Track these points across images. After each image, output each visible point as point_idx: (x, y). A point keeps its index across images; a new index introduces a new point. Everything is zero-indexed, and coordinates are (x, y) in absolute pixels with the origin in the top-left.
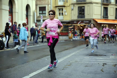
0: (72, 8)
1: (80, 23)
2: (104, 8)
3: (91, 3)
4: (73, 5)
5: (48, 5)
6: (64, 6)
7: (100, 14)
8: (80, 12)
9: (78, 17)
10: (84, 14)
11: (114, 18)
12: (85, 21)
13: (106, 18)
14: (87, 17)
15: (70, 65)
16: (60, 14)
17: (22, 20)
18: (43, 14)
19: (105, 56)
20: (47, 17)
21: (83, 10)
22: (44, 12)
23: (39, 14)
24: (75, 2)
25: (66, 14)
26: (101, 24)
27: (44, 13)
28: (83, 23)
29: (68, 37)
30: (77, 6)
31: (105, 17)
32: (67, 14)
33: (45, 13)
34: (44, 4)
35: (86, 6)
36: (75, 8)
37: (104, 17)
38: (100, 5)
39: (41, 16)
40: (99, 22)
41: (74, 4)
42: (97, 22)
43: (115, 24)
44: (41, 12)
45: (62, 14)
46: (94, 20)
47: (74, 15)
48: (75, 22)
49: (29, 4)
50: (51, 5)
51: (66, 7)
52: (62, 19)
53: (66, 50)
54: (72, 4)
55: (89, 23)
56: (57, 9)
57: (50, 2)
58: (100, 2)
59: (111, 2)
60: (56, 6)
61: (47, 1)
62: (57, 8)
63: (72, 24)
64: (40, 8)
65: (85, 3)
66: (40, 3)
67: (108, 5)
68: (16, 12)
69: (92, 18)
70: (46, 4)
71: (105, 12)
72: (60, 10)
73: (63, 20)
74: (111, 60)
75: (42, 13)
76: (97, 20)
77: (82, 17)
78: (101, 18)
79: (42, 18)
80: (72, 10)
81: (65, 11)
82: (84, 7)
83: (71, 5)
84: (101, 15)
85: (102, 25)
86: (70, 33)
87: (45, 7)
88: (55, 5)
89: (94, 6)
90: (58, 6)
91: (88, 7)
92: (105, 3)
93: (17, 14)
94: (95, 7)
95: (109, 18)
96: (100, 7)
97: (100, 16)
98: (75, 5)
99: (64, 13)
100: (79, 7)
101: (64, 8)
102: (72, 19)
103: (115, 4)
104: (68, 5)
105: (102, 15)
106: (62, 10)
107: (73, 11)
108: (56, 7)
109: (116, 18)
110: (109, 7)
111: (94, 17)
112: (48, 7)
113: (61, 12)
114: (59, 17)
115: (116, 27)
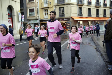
0: (54, 9)
1: (61, 21)
2: (79, 8)
3: (69, 4)
4: (55, 7)
5: (36, 7)
6: (48, 8)
9: (60, 16)
11: (87, 16)
12: (65, 19)
13: (81, 16)
14: (66, 15)
16: (45, 14)
21: (63, 11)
22: (33, 13)
23: (30, 14)
24: (57, 4)
26: (77, 20)
28: (64, 20)
30: (58, 7)
31: (80, 15)
34: (33, 7)
36: (56, 9)
37: (79, 15)
38: (76, 6)
40: (76, 19)
41: (55, 6)
43: (87, 21)
44: (31, 13)
45: (47, 14)
46: (71, 18)
49: (11, 5)
50: (38, 7)
51: (50, 8)
52: (47, 18)
54: (54, 6)
55: (68, 20)
56: (43, 10)
57: (37, 5)
58: (76, 4)
59: (84, 4)
61: (35, 4)
62: (43, 9)
64: (29, 9)
65: (64, 5)
66: (30, 6)
67: (82, 6)
69: (70, 16)
71: (80, 12)
72: (45, 11)
75: (32, 14)
76: (74, 18)
77: (62, 16)
82: (63, 7)
83: (53, 7)
84: (77, 14)
85: (78, 22)
87: (34, 9)
88: (41, 6)
91: (67, 7)
92: (80, 4)
94: (72, 7)
95: (83, 16)
96: (76, 8)
97: (76, 14)
98: (57, 6)
99: (48, 13)
100: (60, 8)
101: (48, 9)
103: (87, 5)
104: (52, 7)
105: (78, 14)
106: (47, 11)
108: (42, 8)
109: (88, 16)
110: (83, 7)
111: (72, 15)
112: (36, 9)
113: (46, 12)
114: (45, 16)
115: (88, 22)
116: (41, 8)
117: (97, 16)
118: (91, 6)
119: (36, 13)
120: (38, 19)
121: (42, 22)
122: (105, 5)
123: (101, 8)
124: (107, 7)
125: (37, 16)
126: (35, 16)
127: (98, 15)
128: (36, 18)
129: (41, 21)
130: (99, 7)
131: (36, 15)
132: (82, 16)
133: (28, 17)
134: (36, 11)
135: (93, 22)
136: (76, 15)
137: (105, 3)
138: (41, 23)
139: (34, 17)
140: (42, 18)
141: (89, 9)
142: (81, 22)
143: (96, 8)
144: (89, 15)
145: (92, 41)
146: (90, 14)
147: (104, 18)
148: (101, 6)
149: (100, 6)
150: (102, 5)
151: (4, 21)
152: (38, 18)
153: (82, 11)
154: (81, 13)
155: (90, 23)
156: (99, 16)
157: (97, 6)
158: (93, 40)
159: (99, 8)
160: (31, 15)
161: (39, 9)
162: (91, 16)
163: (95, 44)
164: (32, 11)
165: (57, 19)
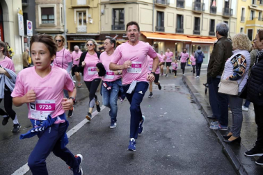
0: (102, 10)
2: (158, 12)
3: (135, 2)
4: (103, 6)
5: (59, 4)
6: (88, 7)
7: (151, 23)
9: (113, 27)
10: (123, 22)
11: (174, 32)
13: (160, 30)
16: (80, 21)
18: (50, 22)
20: (56, 27)
21: (122, 16)
22: (50, 18)
23: (42, 20)
24: (108, 1)
25: (91, 22)
26: (153, 40)
27: (51, 20)
28: (122, 38)
30: (110, 8)
31: (159, 28)
32: (94, 22)
33: (53, 20)
34: (50, 3)
35: (126, 7)
36: (106, 11)
37: (157, 29)
38: (150, 7)
40: (149, 36)
41: (105, 4)
42: (145, 37)
43: (175, 42)
44: (45, 17)
45: (85, 21)
50: (63, 4)
51: (90, 9)
52: (85, 31)
54: (102, 4)
56: (75, 12)
58: (152, 2)
59: (169, 4)
60: (74, 6)
62: (75, 10)
63: (102, 40)
64: (42, 8)
65: (125, 3)
67: (164, 8)
70: (54, 3)
71: (159, 21)
72: (80, 14)
73: (86, 33)
75: (48, 20)
76: (145, 34)
77: (119, 28)
78: (153, 30)
79: (31, 26)
80: (102, 14)
81: (90, 16)
82: (123, 9)
83: (99, 6)
84: (153, 25)
85: (155, 43)
87: (52, 8)
88: (72, 4)
89: (140, 9)
90: (76, 6)
91: (131, 9)
92: (160, 4)
94: (142, 10)
95: (166, 31)
96: (152, 11)
97: (151, 26)
98: (108, 6)
99: (87, 20)
100: (114, 10)
101: (87, 10)
102: (103, 31)
103: (175, 6)
104: (96, 6)
105: (155, 25)
106: (85, 14)
107: (103, 17)
108: (74, 8)
109: (177, 31)
110: (166, 11)
112: (58, 8)
113: (83, 18)
114: (78, 26)
115: (177, 46)
116: (70, 6)
117: (195, 33)
118: (183, 10)
119: (58, 18)
120: (62, 33)
121: (73, 40)
122: (213, 9)
123: (204, 16)
124: (217, 14)
125: (61, 24)
126: (56, 24)
127: (198, 31)
128: (58, 30)
129: (69, 37)
130: (200, 14)
131: (59, 24)
132: (163, 30)
133: (37, 26)
134: (58, 13)
135: (187, 46)
136: (150, 28)
137: (214, 5)
138: (69, 42)
139: (54, 26)
140: (72, 31)
141: (180, 17)
142: (161, 45)
143: (194, 16)
144: (178, 29)
145: (184, 85)
146: (180, 29)
147: (209, 38)
148: (205, 12)
149: (203, 10)
150: (207, 8)
152: (62, 30)
153: (163, 19)
154: (162, 24)
155: (179, 47)
156: (199, 33)
157: (197, 11)
158: (185, 83)
159: (200, 16)
160: (47, 22)
161: (65, 9)
162: (183, 32)
163: (190, 91)
164: (48, 12)
165: (108, 35)
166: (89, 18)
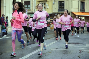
0: (53, 2)
2: (81, 2)
6: (47, 1)
7: (78, 8)
8: (60, 6)
9: (59, 10)
10: (64, 8)
13: (83, 11)
15: (51, 52)
17: (9, 13)
18: (28, 8)
19: (82, 44)
20: (31, 11)
21: (63, 5)
22: (28, 6)
25: (48, 8)
29: (50, 28)
30: (57, 1)
31: (82, 10)
32: (49, 8)
33: (30, 7)
36: (55, 2)
37: (81, 11)
39: (26, 9)
40: (77, 14)
42: (75, 15)
45: (45, 8)
46: (72, 13)
47: (55, 9)
48: (55, 15)
51: (48, 2)
53: (48, 39)
63: (53, 16)
64: (25, 2)
68: (4, 6)
69: (71, 11)
74: (87, 47)
75: (27, 7)
76: (75, 13)
77: (62, 11)
78: (79, 11)
79: (27, 11)
80: (54, 4)
81: (48, 5)
82: (64, 1)
84: (79, 8)
85: (80, 17)
86: (51, 24)
87: (30, 2)
89: (72, 1)
91: (68, 1)
93: (4, 7)
95: (86, 11)
96: (78, 2)
97: (78, 9)
99: (46, 7)
102: (54, 12)
105: (80, 9)
106: (45, 4)
107: (54, 5)
108: (39, 1)
111: (73, 10)
112: (32, 2)
116: (38, 1)
119: (32, 6)
125: (34, 9)
126: (31, 9)
128: (32, 12)
131: (32, 9)
132: (84, 11)
134: (32, 4)
136: (77, 10)
139: (30, 10)
151: (10, 14)
152: (34, 12)
153: (84, 5)
161: (36, 2)
165: (56, 14)
166: (47, 6)
